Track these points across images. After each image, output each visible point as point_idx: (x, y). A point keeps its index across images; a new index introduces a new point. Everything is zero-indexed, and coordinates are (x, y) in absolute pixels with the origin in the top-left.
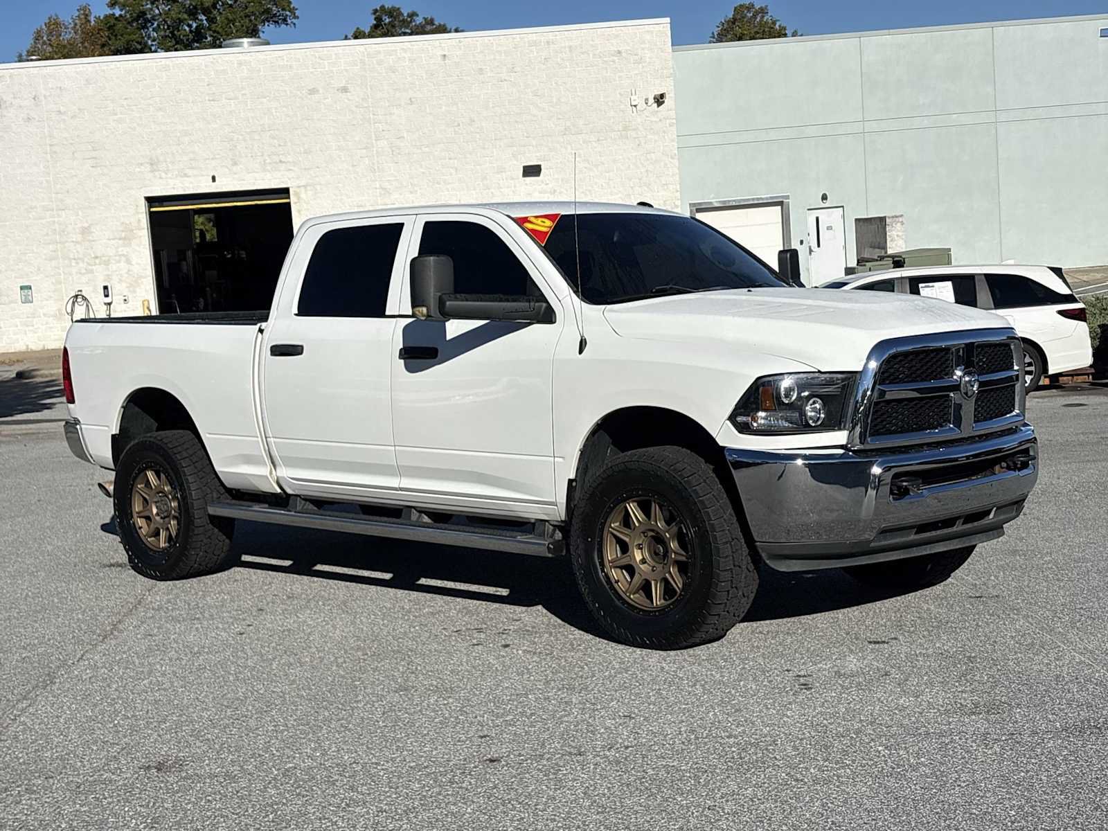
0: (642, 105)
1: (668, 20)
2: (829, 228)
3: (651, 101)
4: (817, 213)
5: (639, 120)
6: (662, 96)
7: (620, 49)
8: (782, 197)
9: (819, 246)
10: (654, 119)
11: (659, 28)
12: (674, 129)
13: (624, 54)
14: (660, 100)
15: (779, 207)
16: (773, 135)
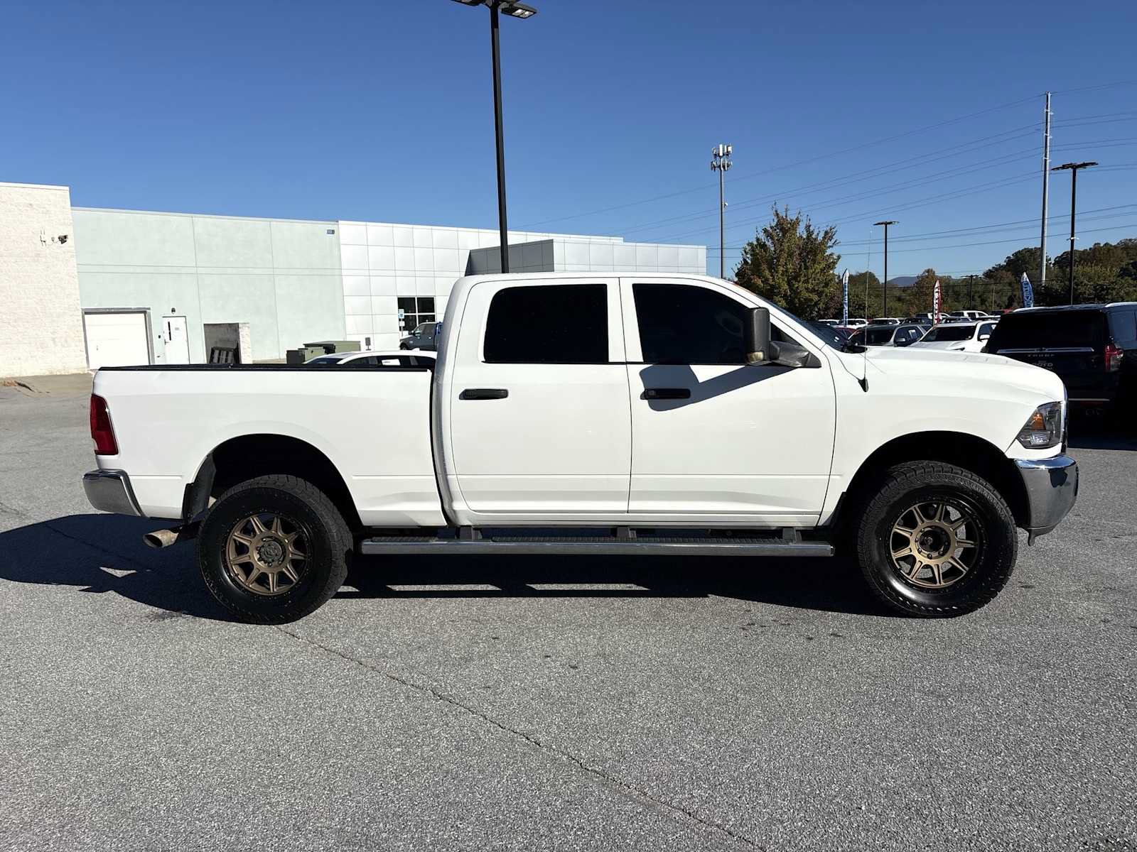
0: (49, 241)
1: (67, 188)
2: (177, 329)
3: (57, 239)
4: (170, 320)
5: (48, 251)
6: (65, 237)
7: (32, 202)
8: (145, 308)
9: (170, 339)
10: (59, 251)
11: (60, 194)
12: (75, 259)
13: (34, 207)
14: (63, 239)
15: (143, 315)
16: (139, 270)
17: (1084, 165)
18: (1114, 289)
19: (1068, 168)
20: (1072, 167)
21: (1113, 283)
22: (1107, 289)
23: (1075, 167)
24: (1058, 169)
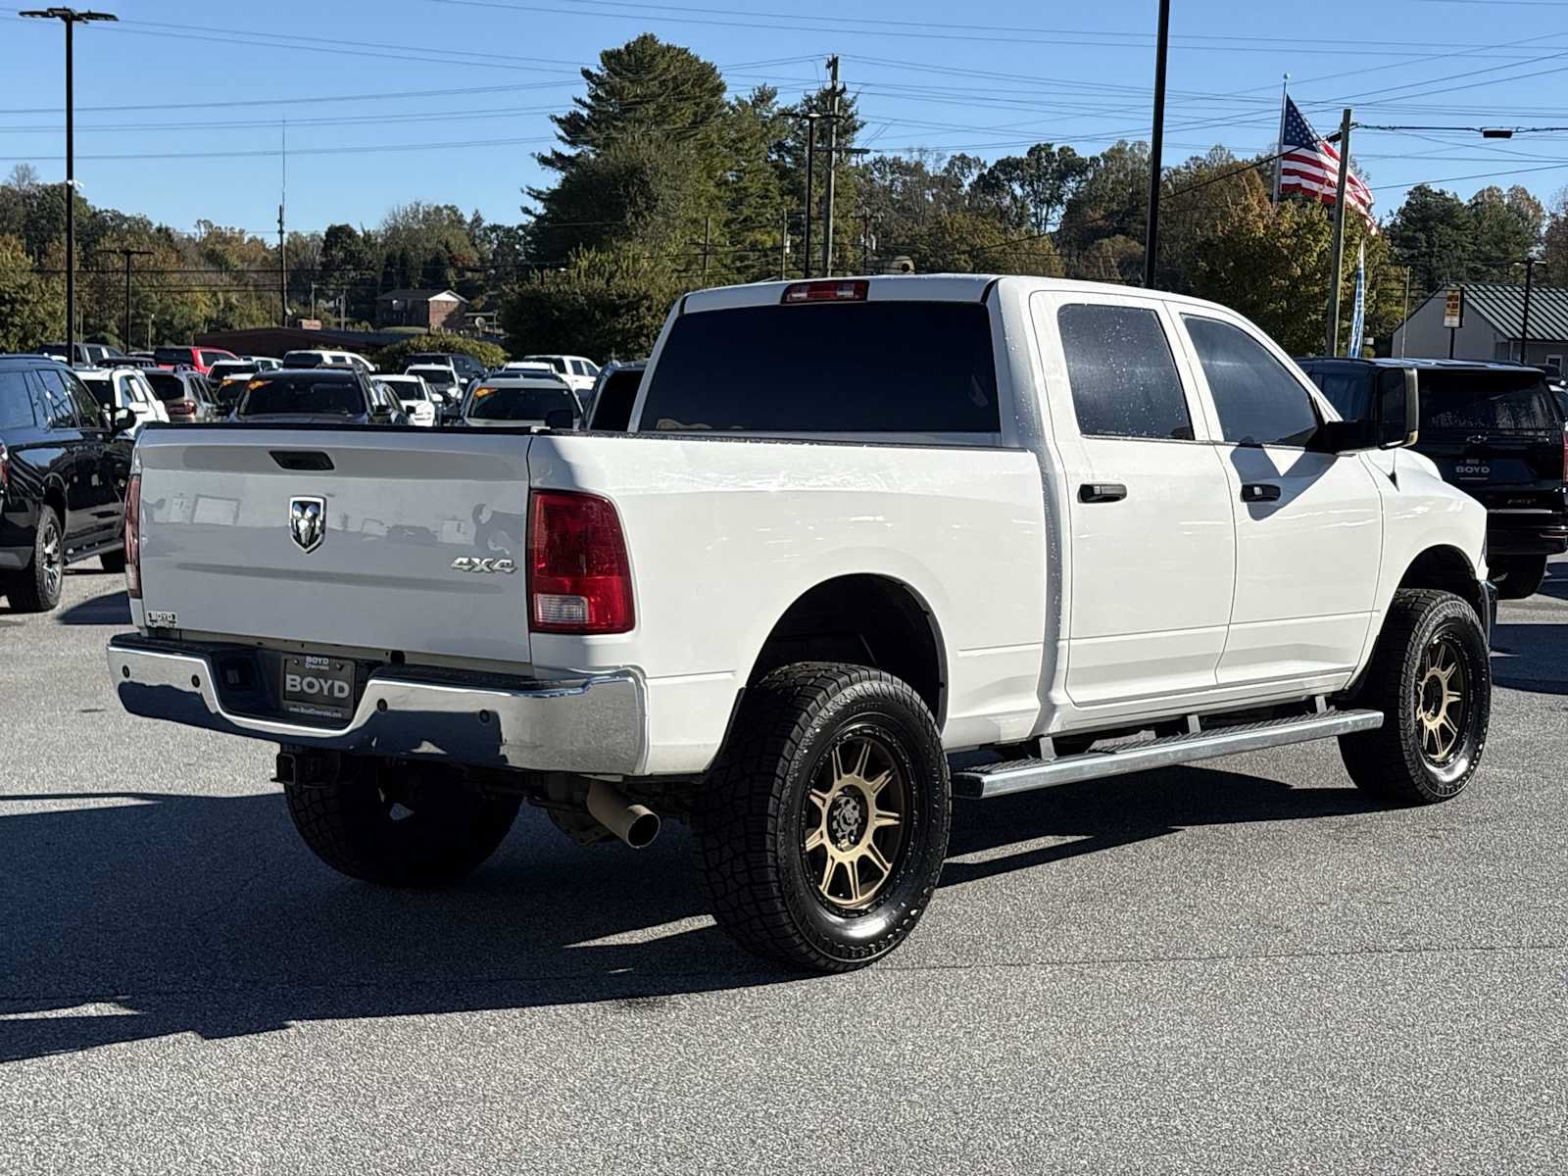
17: (91, 16)
18: (27, 302)
19: (54, 16)
20: (64, 17)
21: (22, 287)
22: (13, 301)
23: (69, 17)
24: (32, 14)
